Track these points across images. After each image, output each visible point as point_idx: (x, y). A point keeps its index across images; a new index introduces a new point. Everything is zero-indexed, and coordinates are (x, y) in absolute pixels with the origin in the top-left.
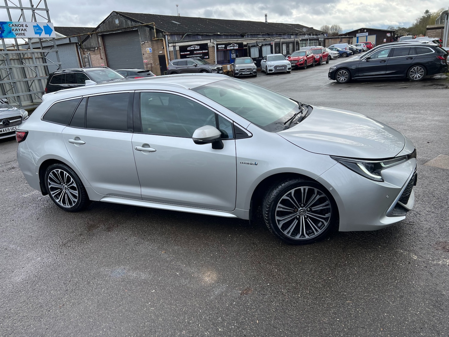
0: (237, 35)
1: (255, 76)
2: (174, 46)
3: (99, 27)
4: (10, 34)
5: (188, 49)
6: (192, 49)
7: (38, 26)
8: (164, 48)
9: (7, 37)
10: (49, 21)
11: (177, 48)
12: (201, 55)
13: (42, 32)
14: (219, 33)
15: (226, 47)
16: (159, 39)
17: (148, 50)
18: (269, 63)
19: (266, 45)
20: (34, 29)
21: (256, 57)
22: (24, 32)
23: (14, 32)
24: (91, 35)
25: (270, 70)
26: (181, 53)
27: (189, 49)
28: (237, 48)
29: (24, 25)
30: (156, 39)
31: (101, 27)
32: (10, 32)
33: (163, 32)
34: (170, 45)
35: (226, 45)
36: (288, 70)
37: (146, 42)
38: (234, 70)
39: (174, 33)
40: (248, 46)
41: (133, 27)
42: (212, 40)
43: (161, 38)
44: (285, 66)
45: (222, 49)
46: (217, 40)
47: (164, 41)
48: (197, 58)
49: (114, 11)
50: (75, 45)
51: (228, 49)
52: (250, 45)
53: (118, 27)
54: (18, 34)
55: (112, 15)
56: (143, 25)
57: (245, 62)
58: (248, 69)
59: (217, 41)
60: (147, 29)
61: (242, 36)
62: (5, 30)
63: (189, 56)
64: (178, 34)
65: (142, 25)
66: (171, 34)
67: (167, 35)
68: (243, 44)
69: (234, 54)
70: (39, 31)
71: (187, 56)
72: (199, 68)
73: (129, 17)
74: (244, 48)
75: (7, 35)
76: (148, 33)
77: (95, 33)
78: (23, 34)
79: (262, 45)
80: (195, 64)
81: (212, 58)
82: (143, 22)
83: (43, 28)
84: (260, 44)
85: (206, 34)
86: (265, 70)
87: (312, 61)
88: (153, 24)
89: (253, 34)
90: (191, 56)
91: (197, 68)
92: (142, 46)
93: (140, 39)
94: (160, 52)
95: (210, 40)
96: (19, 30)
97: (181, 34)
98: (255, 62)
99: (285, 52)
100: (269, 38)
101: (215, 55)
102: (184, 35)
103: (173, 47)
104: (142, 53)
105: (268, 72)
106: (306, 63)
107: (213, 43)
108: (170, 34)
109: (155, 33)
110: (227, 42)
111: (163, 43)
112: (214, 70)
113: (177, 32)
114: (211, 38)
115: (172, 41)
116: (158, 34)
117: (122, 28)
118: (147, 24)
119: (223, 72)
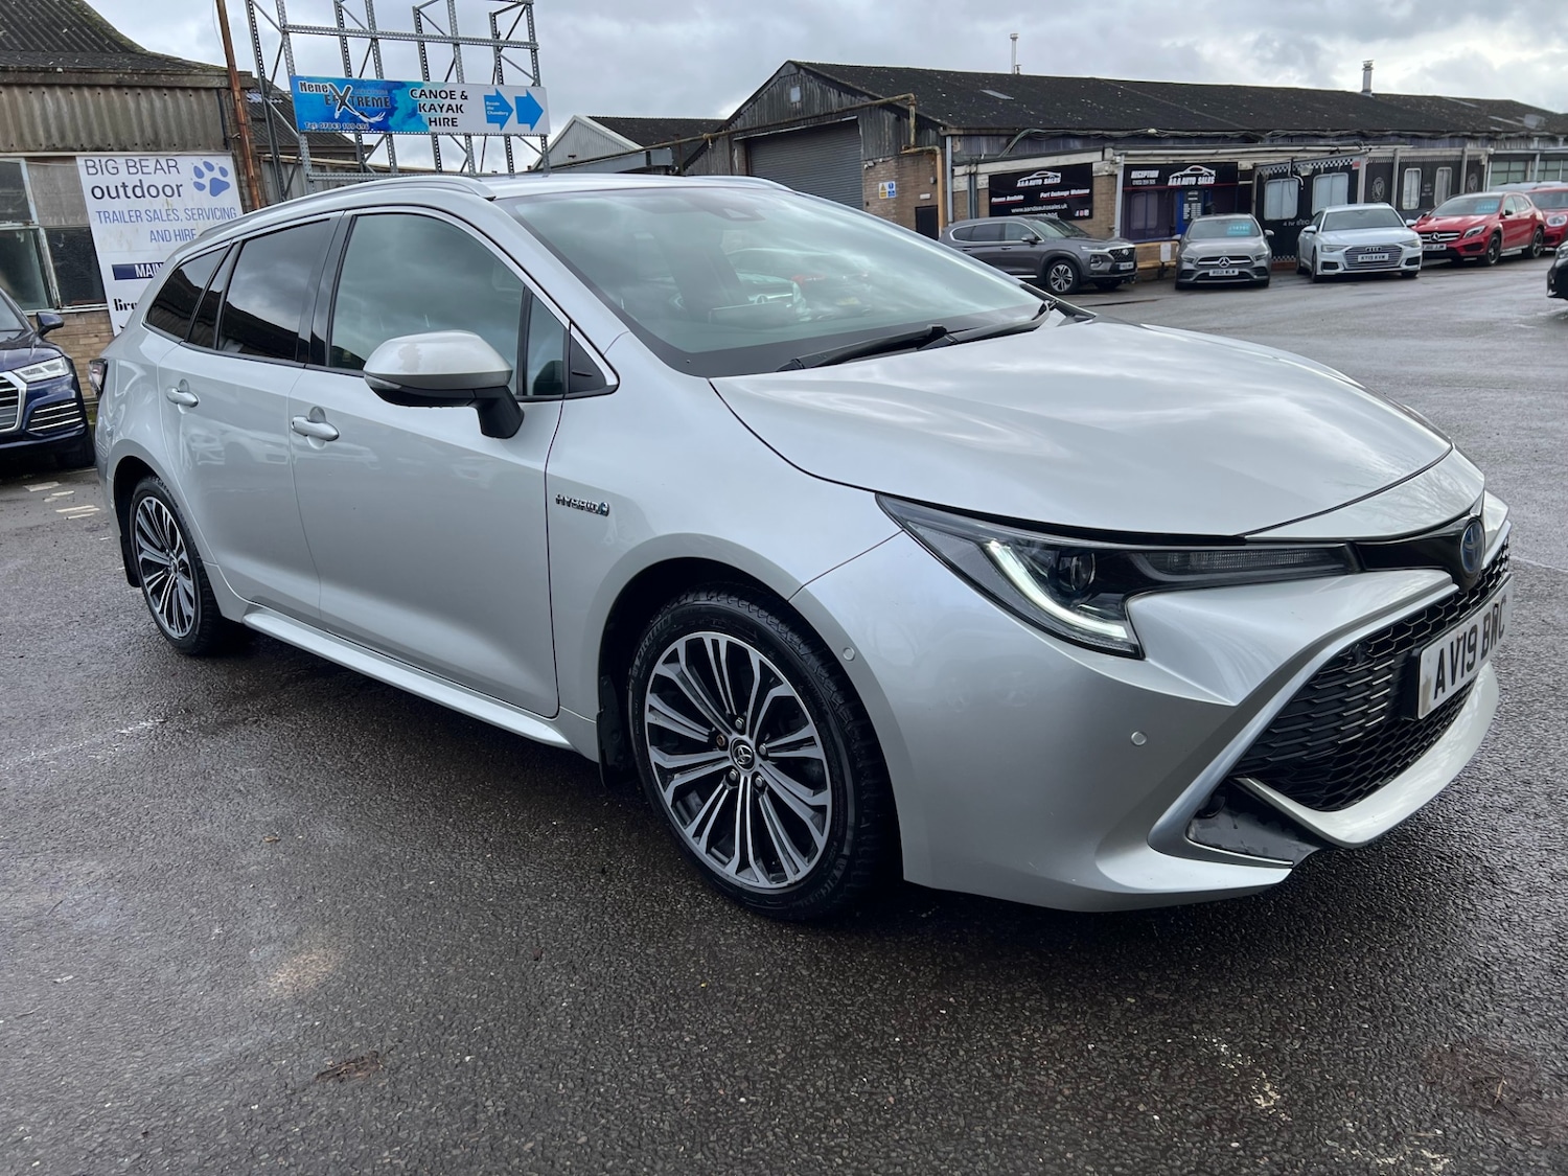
0: (1226, 137)
1: (1262, 285)
2: (970, 174)
3: (738, 114)
4: (413, 120)
5: (1019, 185)
6: (1032, 183)
7: (499, 97)
8: (936, 181)
9: (401, 131)
10: (537, 82)
11: (983, 182)
12: (1065, 206)
13: (509, 115)
14: (1152, 131)
15: (1162, 179)
16: (922, 151)
17: (883, 188)
18: (1326, 238)
19: (1328, 170)
20: (486, 106)
21: (1285, 217)
22: (455, 115)
23: (425, 116)
24: (714, 140)
25: (1326, 265)
26: (994, 200)
27: (1023, 185)
28: (1211, 181)
29: (458, 95)
30: (913, 150)
31: (746, 114)
32: (413, 114)
33: (940, 125)
34: (959, 170)
35: (1166, 171)
36: (1404, 267)
37: (881, 160)
38: (1180, 261)
39: (979, 129)
40: (1257, 174)
41: (843, 111)
42: (1111, 150)
43: (930, 148)
44: (1394, 250)
45: (1149, 185)
46: (1130, 152)
47: (939, 157)
48: (1050, 215)
49: (789, 62)
51: (1170, 184)
52: (1267, 172)
53: (797, 112)
54: (435, 122)
55: (782, 74)
56: (876, 105)
57: (1229, 233)
58: (1232, 258)
59: (1127, 155)
60: (889, 117)
61: (1249, 139)
62: (396, 109)
63: (1021, 210)
64: (995, 132)
65: (870, 105)
66: (966, 132)
67: (952, 136)
68: (1240, 168)
69: (1194, 205)
70: (500, 113)
71: (1013, 211)
72: (1044, 249)
73: (834, 78)
74: (1240, 183)
75: (404, 122)
76: (888, 132)
77: (723, 135)
78: (450, 123)
79: (1316, 172)
80: (1032, 237)
81: (1103, 218)
82: (879, 93)
83: (513, 105)
84: (1305, 169)
85: (1100, 132)
86: (1309, 264)
87: (1528, 235)
88: (907, 98)
89: (1296, 136)
90: (1027, 210)
91: (1036, 248)
92: (867, 174)
93: (862, 150)
94: (923, 196)
95: (1100, 153)
96: (441, 108)
97: (1005, 132)
98: (1270, 232)
99: (1415, 198)
100: (1356, 148)
101: (1113, 208)
102: (1015, 136)
103: (967, 178)
104: (865, 199)
105: (1319, 273)
106: (1496, 245)
107: (1113, 162)
108: (961, 132)
109: (913, 131)
110: (1170, 160)
111: (935, 166)
112: (1099, 258)
113: (993, 125)
114: (1106, 145)
115: (966, 158)
116: (923, 132)
117: (809, 115)
118: (890, 99)
119: (1135, 265)
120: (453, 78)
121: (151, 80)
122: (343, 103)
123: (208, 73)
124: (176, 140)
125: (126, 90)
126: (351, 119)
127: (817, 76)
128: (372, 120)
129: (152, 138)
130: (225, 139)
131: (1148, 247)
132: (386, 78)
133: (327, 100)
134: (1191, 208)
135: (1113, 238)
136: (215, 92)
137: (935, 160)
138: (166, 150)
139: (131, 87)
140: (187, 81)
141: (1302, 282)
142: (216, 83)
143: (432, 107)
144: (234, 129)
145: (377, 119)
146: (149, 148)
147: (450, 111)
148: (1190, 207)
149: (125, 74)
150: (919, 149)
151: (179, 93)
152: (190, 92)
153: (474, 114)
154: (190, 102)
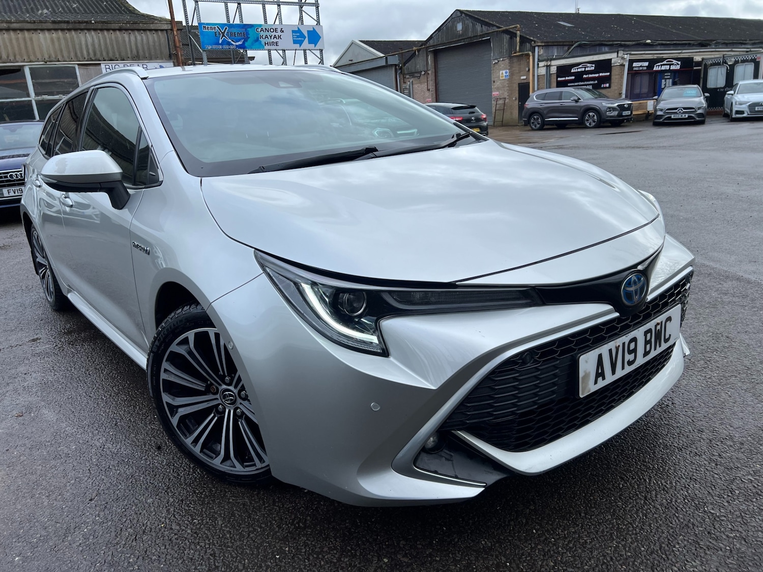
0: (689, 44)
1: (702, 123)
2: (547, 66)
3: (431, 37)
4: (257, 43)
5: (572, 71)
6: (579, 70)
7: (299, 31)
8: (529, 70)
9: (251, 48)
10: (318, 23)
11: (554, 70)
12: (596, 82)
13: (304, 40)
14: (649, 41)
15: (650, 67)
16: (523, 54)
17: (502, 74)
18: (739, 98)
19: (744, 61)
20: (293, 35)
21: (719, 86)
22: (277, 40)
23: (263, 41)
24: (419, 51)
25: (738, 112)
26: (559, 79)
27: (574, 71)
28: (678, 67)
29: (279, 30)
30: (518, 54)
31: (435, 37)
32: (257, 40)
33: (532, 41)
34: (541, 64)
35: (652, 62)
37: (501, 59)
38: (656, 110)
39: (553, 42)
40: (704, 63)
41: (483, 34)
42: (622, 52)
43: (527, 52)
45: (642, 70)
46: (633, 53)
48: (588, 87)
49: (457, 10)
50: (394, 69)
51: (654, 69)
52: (710, 62)
53: (460, 36)
54: (268, 44)
55: (453, 16)
56: (500, 31)
57: (684, 95)
58: (685, 108)
59: (630, 54)
60: (506, 37)
61: (703, 45)
62: (249, 38)
63: (573, 84)
64: (561, 44)
65: (497, 31)
66: (546, 44)
67: (538, 46)
68: (694, 60)
69: (668, 80)
70: (300, 39)
71: (569, 85)
72: (582, 104)
73: (479, 17)
74: (695, 68)
75: (252, 44)
76: (506, 45)
77: (424, 48)
78: (275, 44)
79: (736, 62)
80: (576, 98)
81: (616, 88)
82: (502, 25)
83: (306, 35)
84: (731, 61)
85: (619, 42)
86: (729, 111)
88: (516, 27)
89: (730, 43)
90: (576, 84)
91: (578, 104)
92: (494, 66)
93: (492, 55)
94: (522, 78)
95: (616, 53)
96: (271, 37)
97: (567, 43)
98: (707, 94)
101: (622, 82)
102: (573, 45)
103: (545, 68)
104: (492, 79)
105: (734, 116)
107: (623, 58)
108: (543, 44)
109: (519, 44)
110: (655, 57)
111: (529, 62)
112: (611, 109)
113: (561, 40)
114: (619, 49)
115: (545, 58)
116: (523, 44)
117: (466, 37)
118: (507, 28)
119: (631, 113)
120: (277, 22)
121: (135, 26)
122: (223, 36)
123: (162, 22)
124: (147, 55)
125: (124, 32)
126: (227, 43)
127: (471, 17)
128: (237, 44)
129: (136, 54)
130: (170, 54)
131: (640, 103)
132: (244, 23)
133: (216, 34)
134: (667, 82)
135: (621, 98)
136: (165, 32)
137: (529, 59)
138: (142, 60)
139: (126, 30)
140: (152, 27)
141: (724, 121)
142: (165, 27)
143: (266, 37)
144: (174, 50)
145: (240, 43)
146: (134, 59)
147: (275, 39)
148: (665, 81)
149: (123, 23)
150: (521, 53)
151: (148, 32)
152: (154, 32)
153: (287, 39)
154: (154, 37)
